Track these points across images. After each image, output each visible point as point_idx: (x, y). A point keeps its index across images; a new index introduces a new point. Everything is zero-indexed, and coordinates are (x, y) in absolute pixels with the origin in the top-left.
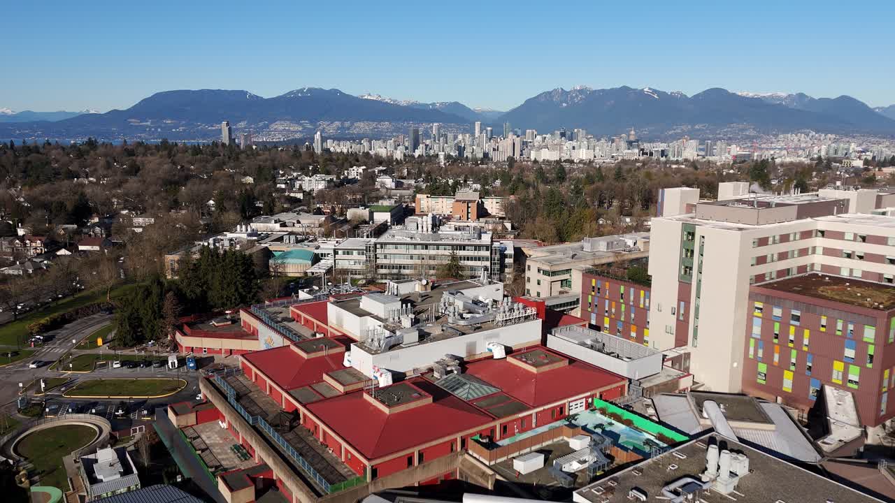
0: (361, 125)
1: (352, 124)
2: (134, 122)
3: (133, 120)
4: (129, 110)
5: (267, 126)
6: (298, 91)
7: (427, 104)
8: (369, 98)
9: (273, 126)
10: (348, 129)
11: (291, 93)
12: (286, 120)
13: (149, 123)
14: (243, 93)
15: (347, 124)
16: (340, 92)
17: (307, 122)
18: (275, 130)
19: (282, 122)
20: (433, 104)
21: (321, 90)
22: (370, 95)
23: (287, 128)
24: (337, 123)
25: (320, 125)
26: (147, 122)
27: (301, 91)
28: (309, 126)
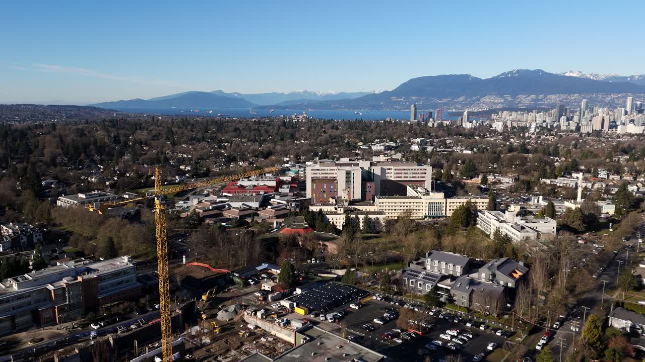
0: (553, 97)
1: (545, 96)
2: (394, 98)
3: (394, 97)
4: (392, 91)
5: (478, 100)
6: (509, 73)
7: (626, 77)
8: (571, 74)
9: (483, 100)
10: (541, 100)
11: (503, 74)
12: (493, 94)
13: (402, 99)
14: (467, 76)
15: (541, 97)
16: (543, 71)
17: (509, 96)
18: (484, 102)
19: (490, 96)
20: (632, 77)
21: (528, 71)
22: (571, 72)
23: (492, 101)
24: (533, 96)
25: (519, 98)
26: (401, 98)
27: (511, 72)
28: (510, 99)
